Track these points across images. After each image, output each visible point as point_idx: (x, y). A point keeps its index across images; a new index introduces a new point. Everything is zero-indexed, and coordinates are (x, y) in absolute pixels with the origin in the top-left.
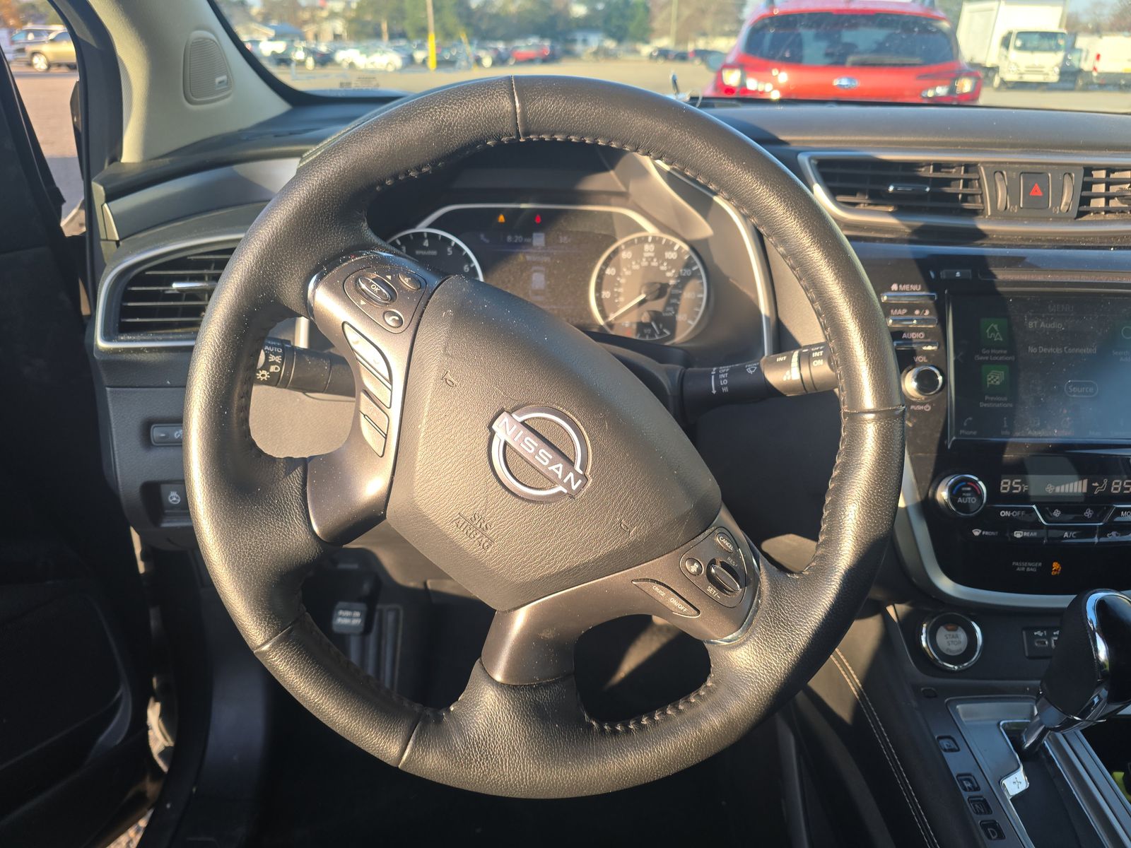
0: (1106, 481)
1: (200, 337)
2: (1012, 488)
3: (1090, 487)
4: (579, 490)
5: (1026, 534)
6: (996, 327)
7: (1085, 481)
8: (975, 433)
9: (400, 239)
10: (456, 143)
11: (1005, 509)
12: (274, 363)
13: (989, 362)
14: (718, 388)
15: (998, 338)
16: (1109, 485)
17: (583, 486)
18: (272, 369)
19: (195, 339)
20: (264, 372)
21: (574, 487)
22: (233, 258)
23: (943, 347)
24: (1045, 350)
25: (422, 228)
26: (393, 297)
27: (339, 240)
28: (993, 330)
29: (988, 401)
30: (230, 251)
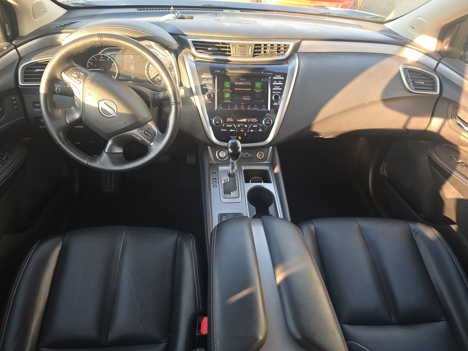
0: (250, 119)
1: (41, 83)
2: (230, 120)
3: (247, 120)
4: (116, 116)
5: (233, 130)
6: (228, 84)
7: (246, 119)
8: (222, 108)
9: (94, 56)
10: (88, 47)
11: (228, 125)
12: (59, 90)
13: (226, 92)
14: (161, 97)
15: (228, 86)
16: (251, 120)
17: (117, 115)
18: (59, 91)
19: (40, 83)
20: (57, 92)
21: (115, 115)
22: (49, 63)
23: (214, 88)
24: (239, 89)
25: (100, 53)
26: (79, 77)
27: (67, 65)
28: (227, 84)
29: (225, 101)
30: (48, 62)
